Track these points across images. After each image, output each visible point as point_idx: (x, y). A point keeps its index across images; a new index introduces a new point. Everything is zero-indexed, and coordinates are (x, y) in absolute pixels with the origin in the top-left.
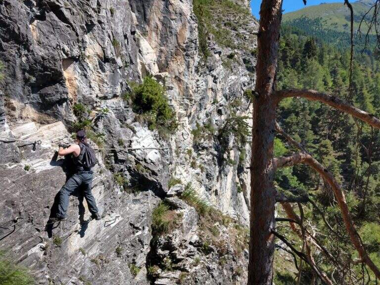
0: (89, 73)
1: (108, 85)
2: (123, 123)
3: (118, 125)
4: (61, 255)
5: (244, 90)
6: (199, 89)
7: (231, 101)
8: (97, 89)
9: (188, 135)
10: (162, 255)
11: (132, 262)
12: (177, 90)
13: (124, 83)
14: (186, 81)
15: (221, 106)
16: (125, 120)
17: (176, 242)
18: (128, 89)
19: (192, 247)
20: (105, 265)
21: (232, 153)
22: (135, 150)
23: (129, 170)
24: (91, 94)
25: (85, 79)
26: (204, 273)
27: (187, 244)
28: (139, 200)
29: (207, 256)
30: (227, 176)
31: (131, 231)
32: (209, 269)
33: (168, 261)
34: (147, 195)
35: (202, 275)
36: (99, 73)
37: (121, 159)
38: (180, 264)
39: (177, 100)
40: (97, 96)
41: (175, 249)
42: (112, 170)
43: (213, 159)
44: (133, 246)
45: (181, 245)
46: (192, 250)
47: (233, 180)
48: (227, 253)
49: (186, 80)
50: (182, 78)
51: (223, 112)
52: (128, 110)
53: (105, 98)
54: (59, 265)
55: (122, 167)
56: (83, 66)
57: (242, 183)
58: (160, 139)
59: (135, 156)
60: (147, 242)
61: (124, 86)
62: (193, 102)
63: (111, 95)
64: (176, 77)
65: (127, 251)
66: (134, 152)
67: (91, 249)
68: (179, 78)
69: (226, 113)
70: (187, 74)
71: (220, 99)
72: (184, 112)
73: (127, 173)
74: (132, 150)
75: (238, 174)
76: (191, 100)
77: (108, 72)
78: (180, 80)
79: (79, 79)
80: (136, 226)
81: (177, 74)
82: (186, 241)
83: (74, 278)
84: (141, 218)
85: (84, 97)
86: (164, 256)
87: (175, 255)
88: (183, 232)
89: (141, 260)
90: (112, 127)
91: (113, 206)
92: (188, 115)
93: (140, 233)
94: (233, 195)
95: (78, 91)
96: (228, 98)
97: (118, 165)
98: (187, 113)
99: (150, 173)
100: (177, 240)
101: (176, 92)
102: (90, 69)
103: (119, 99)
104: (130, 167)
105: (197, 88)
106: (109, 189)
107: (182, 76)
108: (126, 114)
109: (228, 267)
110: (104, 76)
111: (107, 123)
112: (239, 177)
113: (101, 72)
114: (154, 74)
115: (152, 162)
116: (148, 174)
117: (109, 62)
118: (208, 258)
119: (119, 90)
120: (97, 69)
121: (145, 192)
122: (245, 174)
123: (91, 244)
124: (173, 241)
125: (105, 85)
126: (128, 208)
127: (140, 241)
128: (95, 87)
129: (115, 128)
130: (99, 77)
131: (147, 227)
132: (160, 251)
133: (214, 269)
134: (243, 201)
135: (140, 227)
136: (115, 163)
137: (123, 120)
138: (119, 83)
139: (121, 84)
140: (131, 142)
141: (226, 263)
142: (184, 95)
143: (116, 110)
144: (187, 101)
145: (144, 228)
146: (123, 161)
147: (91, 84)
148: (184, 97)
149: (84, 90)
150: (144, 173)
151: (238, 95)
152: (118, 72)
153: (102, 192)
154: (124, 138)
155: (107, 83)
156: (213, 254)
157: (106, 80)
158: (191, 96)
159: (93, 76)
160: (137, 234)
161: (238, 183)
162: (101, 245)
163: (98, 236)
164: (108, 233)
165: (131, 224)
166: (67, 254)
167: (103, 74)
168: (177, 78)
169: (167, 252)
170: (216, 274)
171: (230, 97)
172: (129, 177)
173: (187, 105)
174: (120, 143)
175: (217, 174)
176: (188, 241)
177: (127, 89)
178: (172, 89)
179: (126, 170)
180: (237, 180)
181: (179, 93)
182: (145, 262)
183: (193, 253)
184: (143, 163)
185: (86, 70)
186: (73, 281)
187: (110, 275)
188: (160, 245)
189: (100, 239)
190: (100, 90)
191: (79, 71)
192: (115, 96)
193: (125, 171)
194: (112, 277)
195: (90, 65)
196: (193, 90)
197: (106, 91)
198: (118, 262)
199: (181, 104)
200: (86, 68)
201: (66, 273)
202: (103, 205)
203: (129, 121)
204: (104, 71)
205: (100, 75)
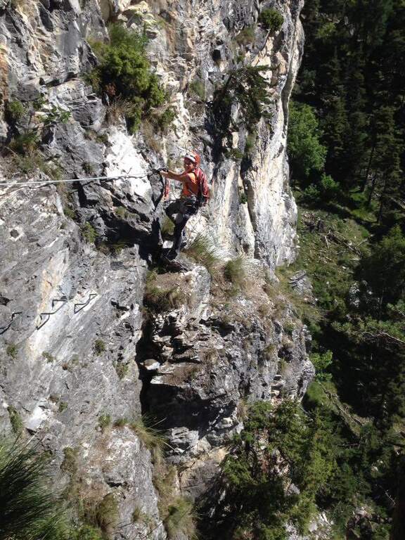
0: (25, 35)
1: (58, 56)
2: (86, 129)
3: (79, 134)
4: (20, 370)
5: (258, 10)
6: (203, 34)
7: (237, 32)
8: (40, 66)
9: (184, 129)
10: (161, 343)
11: (117, 358)
12: (165, 39)
13: (84, 47)
14: (181, 21)
15: (219, 43)
16: (91, 122)
17: (181, 323)
18: (91, 59)
19: (203, 327)
20: (83, 370)
21: (235, 135)
22: (111, 180)
23: (104, 215)
24: (31, 78)
25: (18, 49)
26: (224, 364)
27: (196, 323)
28: (121, 263)
29: (225, 338)
30: (225, 178)
31: (114, 313)
32: (230, 357)
33: (169, 351)
34: (132, 254)
35: (221, 368)
36: (43, 34)
37: (91, 198)
38: (187, 354)
39: (164, 58)
40: (42, 82)
41: (180, 333)
42: (77, 219)
43: (205, 150)
44: (118, 335)
45: (188, 327)
46: (205, 333)
47: (234, 183)
48: (253, 331)
49: (181, 19)
50: (174, 14)
51: (223, 55)
52: (95, 104)
53: (55, 83)
54: (18, 385)
55: (93, 212)
56: (14, 22)
57: (247, 188)
58: (147, 151)
59: (112, 191)
60: (137, 325)
61: (85, 53)
62: (192, 63)
63: (64, 76)
64: (162, 12)
65: (110, 344)
66: (109, 183)
67: (59, 350)
68: (168, 14)
69: (227, 58)
70: (182, 6)
71: (218, 28)
72: (176, 83)
73: (101, 221)
74: (106, 180)
75: (241, 172)
76: (188, 59)
77: (58, 29)
78: (169, 19)
79: (9, 50)
80: (121, 305)
81: (165, 7)
82: (194, 319)
83: (43, 399)
84: (129, 293)
85: (19, 85)
86: (164, 344)
87: (180, 341)
88: (190, 308)
89: (130, 353)
90: (71, 139)
91: (85, 279)
92: (183, 88)
93: (127, 314)
94: (232, 208)
95: (10, 77)
96: (231, 26)
97: (86, 210)
98: (181, 84)
99: (137, 219)
100: (183, 320)
101: (163, 43)
102: (25, 28)
103: (78, 80)
104: (105, 211)
105: (200, 32)
106: (75, 251)
107: (174, 9)
108: (91, 111)
109: (254, 350)
110: (50, 39)
111: (62, 133)
112: (242, 177)
113: (45, 31)
114: (123, 9)
115: (139, 199)
116: (134, 220)
117: (58, 9)
118: (226, 340)
119: (76, 63)
120: (39, 26)
121: (129, 250)
122: (253, 171)
123: (59, 343)
124: (178, 322)
125: (54, 58)
126: (105, 278)
127: (128, 326)
128: (37, 63)
129: (75, 140)
130: (43, 41)
131: (137, 305)
132: (157, 338)
133: (237, 356)
134: (248, 217)
135: (128, 307)
136: (82, 206)
137: (88, 123)
138: (77, 50)
139: (81, 50)
140: (105, 165)
141: (252, 344)
142: (176, 50)
143: (75, 104)
144: (181, 62)
145: (132, 307)
146: (93, 203)
147: (30, 59)
148: (176, 53)
149: (20, 73)
150: (128, 220)
151: (250, 20)
152: (75, 28)
153: (67, 259)
154: (93, 159)
155: (57, 54)
156: (233, 334)
157: (55, 48)
158: (189, 50)
159: (32, 40)
160: (123, 317)
161: (240, 188)
162: (74, 342)
163: (68, 328)
164: (81, 321)
165: (113, 304)
166: (27, 367)
167: (49, 34)
168: (165, 15)
169: (168, 338)
170: (238, 363)
171: (234, 24)
172: (103, 227)
173: (182, 69)
174: (87, 168)
175: (211, 176)
176: (198, 319)
177: (89, 58)
178: (154, 37)
179: (99, 215)
180: (240, 183)
181: (168, 45)
182: (135, 354)
183: (206, 337)
184: (125, 202)
185: (19, 31)
186: (42, 404)
187: (91, 385)
188: (158, 329)
189: (70, 334)
190: (45, 68)
191: (9, 34)
192: (71, 77)
193: (97, 217)
194: (94, 386)
195: (25, 18)
196: (194, 38)
197: (56, 69)
198: (99, 362)
199: (172, 68)
200: (18, 25)
201: (31, 395)
202: (70, 280)
203: (97, 124)
204: (50, 27)
205: (44, 38)
